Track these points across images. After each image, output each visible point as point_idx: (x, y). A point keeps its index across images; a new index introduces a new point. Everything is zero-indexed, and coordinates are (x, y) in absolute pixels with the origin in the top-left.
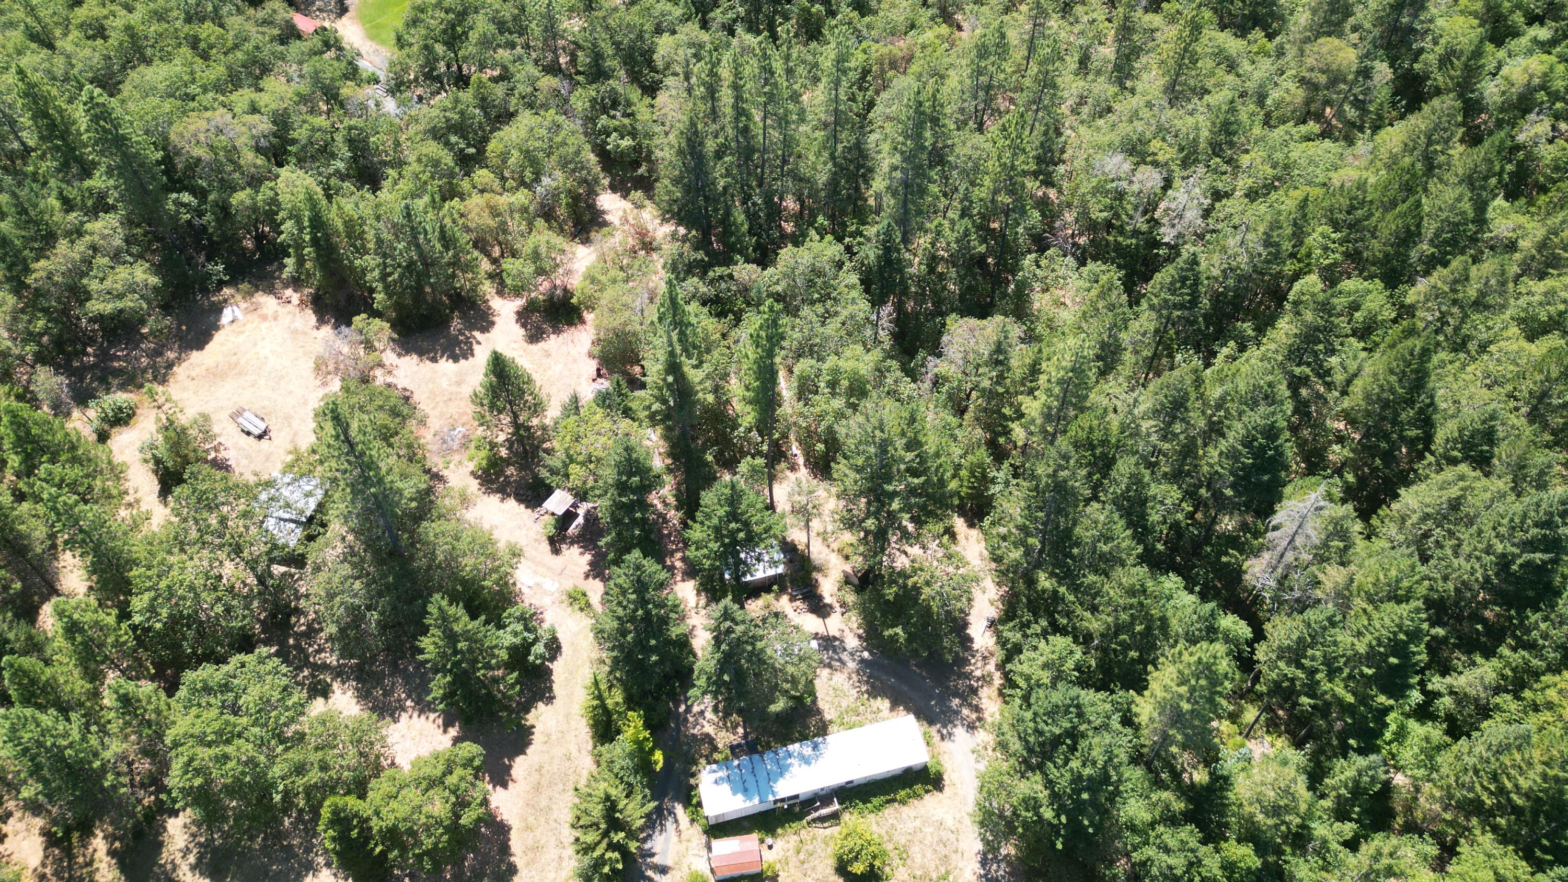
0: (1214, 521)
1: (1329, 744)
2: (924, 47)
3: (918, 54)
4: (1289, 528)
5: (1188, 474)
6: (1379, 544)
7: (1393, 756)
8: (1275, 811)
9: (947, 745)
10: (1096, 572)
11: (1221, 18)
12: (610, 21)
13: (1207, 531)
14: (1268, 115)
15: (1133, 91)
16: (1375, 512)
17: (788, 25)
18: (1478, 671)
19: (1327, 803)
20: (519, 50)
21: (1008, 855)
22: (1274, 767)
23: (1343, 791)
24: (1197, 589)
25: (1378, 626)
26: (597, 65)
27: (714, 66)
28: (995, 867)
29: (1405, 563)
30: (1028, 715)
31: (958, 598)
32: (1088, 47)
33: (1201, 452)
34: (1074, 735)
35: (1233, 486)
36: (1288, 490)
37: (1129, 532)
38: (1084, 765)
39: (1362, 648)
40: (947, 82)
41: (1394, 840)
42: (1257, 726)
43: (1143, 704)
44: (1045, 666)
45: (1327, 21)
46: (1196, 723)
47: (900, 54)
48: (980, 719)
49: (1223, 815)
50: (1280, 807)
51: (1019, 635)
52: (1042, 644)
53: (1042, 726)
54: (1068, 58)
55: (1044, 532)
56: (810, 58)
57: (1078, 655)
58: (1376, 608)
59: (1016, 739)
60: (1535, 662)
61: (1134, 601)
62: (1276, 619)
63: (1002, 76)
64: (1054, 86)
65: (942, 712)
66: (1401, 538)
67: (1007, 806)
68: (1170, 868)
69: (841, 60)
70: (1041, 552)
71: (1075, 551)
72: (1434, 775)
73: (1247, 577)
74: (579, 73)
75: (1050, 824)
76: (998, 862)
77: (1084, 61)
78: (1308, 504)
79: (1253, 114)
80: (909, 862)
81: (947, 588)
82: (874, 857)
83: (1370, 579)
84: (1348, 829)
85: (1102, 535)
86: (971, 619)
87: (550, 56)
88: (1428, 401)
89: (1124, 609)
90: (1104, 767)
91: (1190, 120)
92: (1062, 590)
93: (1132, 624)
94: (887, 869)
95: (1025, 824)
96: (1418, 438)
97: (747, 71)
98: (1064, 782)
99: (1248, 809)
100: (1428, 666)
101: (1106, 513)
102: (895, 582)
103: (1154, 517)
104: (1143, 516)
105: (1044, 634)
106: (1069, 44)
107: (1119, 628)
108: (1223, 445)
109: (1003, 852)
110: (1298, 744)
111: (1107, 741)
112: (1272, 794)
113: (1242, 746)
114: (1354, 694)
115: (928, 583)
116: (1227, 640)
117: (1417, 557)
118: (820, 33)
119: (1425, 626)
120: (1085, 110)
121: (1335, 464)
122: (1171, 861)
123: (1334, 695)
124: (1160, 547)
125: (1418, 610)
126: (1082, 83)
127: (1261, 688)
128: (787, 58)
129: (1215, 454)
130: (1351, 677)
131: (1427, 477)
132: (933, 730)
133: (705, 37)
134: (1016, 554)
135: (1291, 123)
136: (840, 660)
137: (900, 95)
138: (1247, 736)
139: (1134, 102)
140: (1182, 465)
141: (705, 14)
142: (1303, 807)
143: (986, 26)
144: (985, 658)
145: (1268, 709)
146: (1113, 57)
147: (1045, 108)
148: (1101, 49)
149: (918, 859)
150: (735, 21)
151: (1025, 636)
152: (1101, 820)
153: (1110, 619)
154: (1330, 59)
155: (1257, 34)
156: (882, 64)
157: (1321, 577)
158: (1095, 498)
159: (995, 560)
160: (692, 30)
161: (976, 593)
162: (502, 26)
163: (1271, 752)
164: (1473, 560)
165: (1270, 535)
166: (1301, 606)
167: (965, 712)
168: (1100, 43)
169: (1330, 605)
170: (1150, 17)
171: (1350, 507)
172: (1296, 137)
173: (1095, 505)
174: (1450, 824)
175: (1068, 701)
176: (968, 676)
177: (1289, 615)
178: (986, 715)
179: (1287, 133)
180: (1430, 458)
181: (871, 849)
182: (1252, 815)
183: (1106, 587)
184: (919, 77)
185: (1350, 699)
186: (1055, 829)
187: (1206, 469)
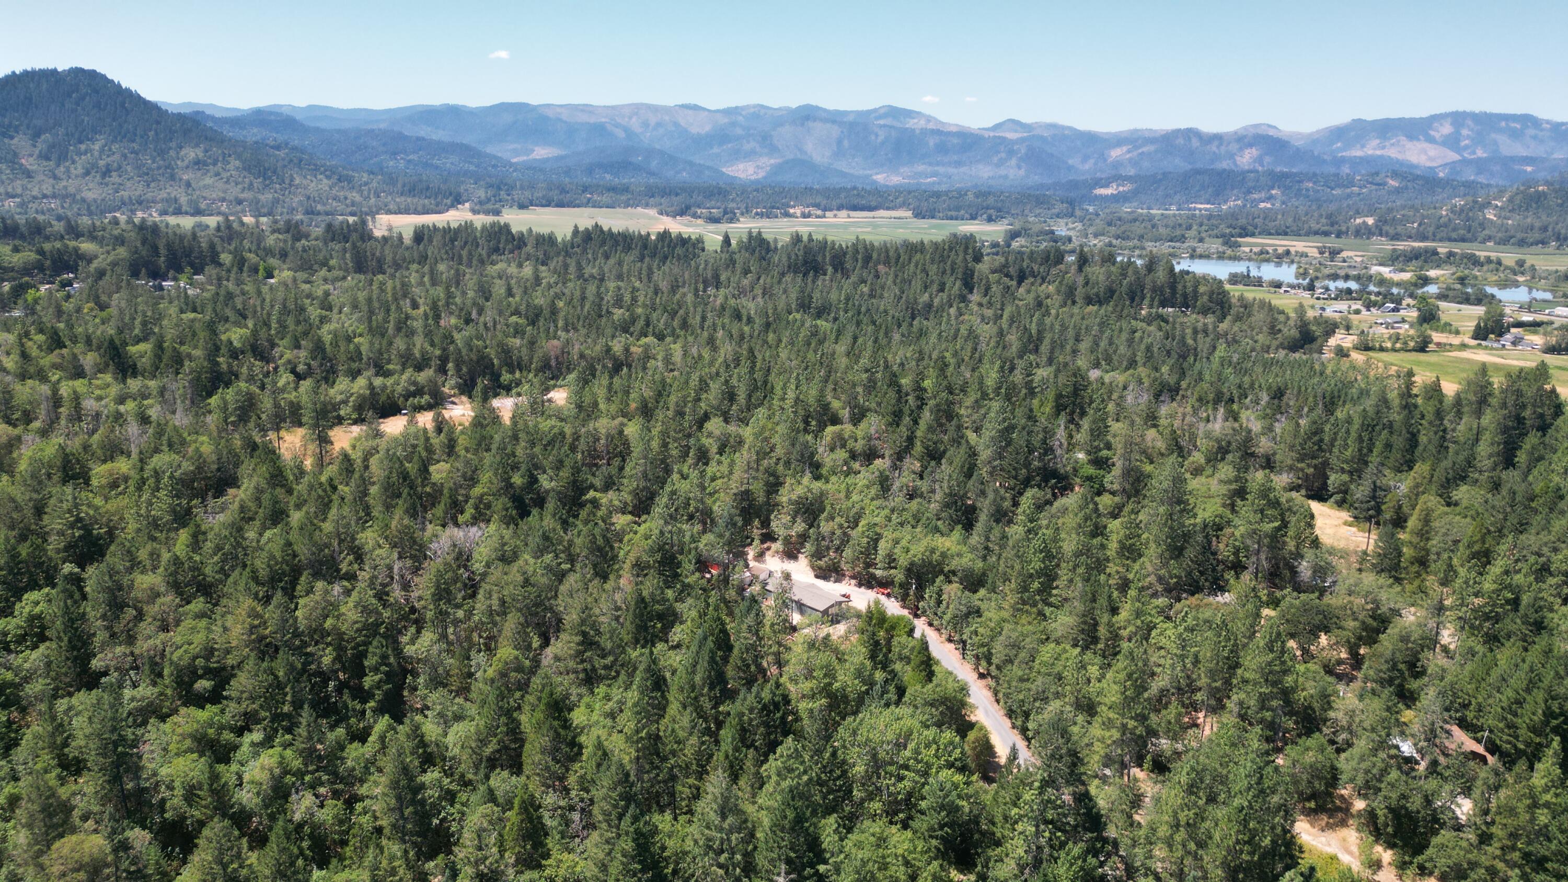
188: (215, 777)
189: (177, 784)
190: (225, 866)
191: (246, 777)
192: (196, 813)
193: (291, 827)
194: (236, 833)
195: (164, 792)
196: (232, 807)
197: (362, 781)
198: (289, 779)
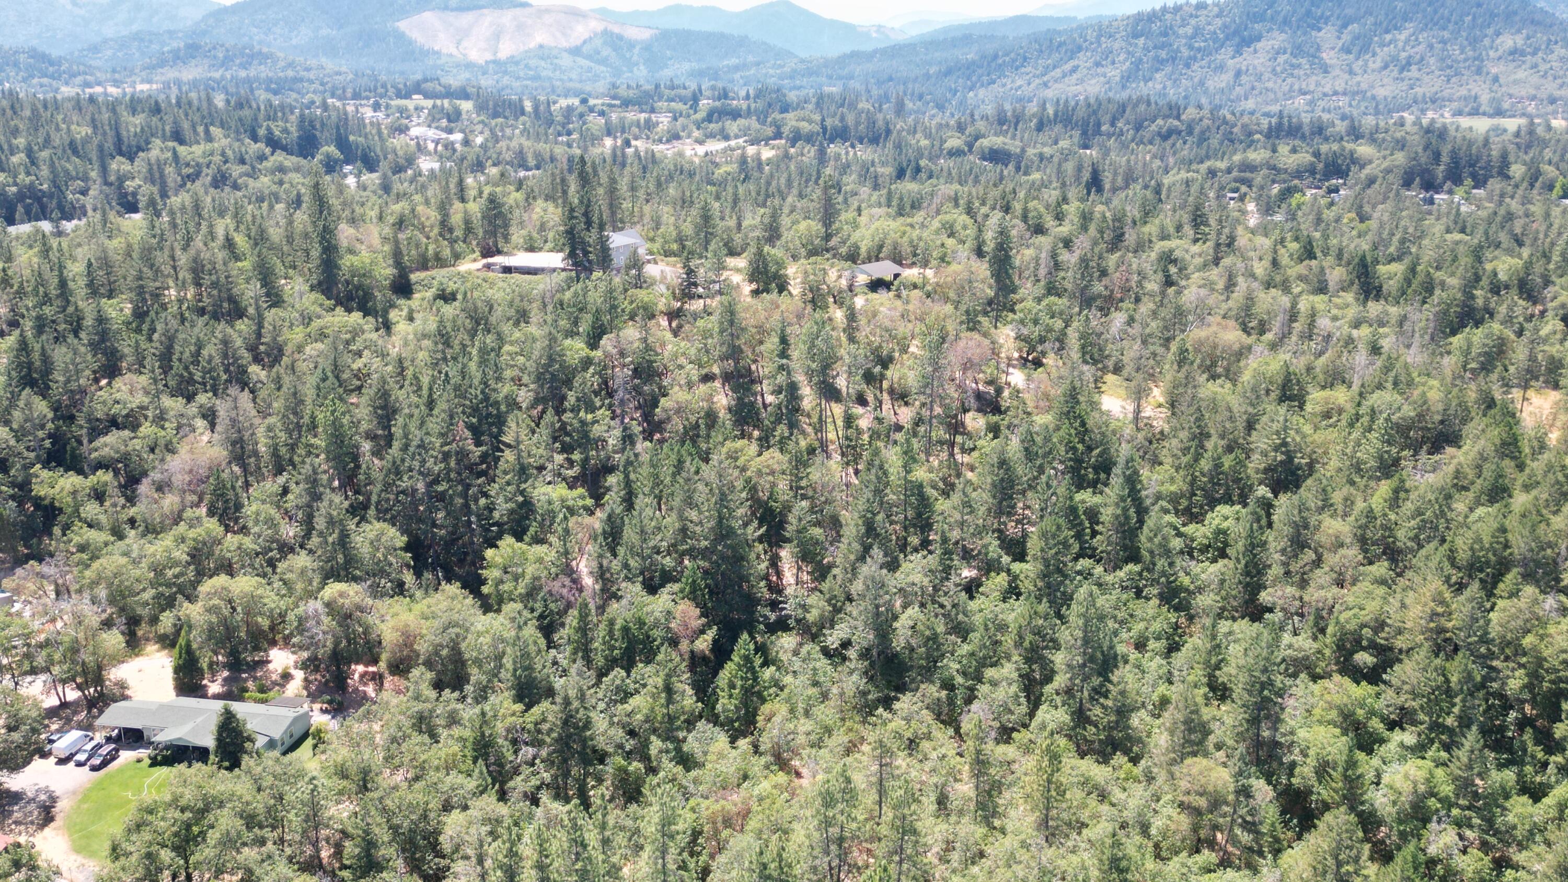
2: (761, 800)
3: (755, 807)
11: (1078, 746)
12: (388, 802)
14: (1157, 846)
15: (1003, 831)
17: (602, 790)
20: (270, 846)
26: (368, 855)
27: (513, 844)
32: (944, 785)
40: (793, 837)
45: (1188, 741)
47: (735, 810)
54: (923, 799)
56: (629, 823)
63: (854, 826)
64: (915, 832)
69: (667, 822)
74: (344, 867)
77: (942, 801)
79: (1140, 847)
87: (309, 851)
91: (1075, 859)
97: (554, 847)
106: (922, 783)
118: (640, 793)
120: (955, 856)
126: (944, 826)
128: (603, 826)
133: (503, 810)
135: (1184, 854)
137: (739, 856)
139: (1009, 843)
141: (503, 784)
143: (828, 771)
146: (972, 794)
147: (909, 858)
148: (958, 786)
150: (539, 788)
154: (1203, 781)
155: (1120, 759)
156: (714, 823)
160: (489, 803)
162: (250, 821)
168: (956, 780)
170: (1002, 749)
172: (1195, 869)
179: (1184, 865)
184: (759, 834)
188: (1351, 764)
189: (1311, 752)
190: (1339, 864)
191: (1386, 779)
192: (1323, 792)
193: (1422, 858)
194: (1360, 834)
195: (1296, 756)
196: (1362, 803)
197: (1522, 847)
198: (1432, 803)
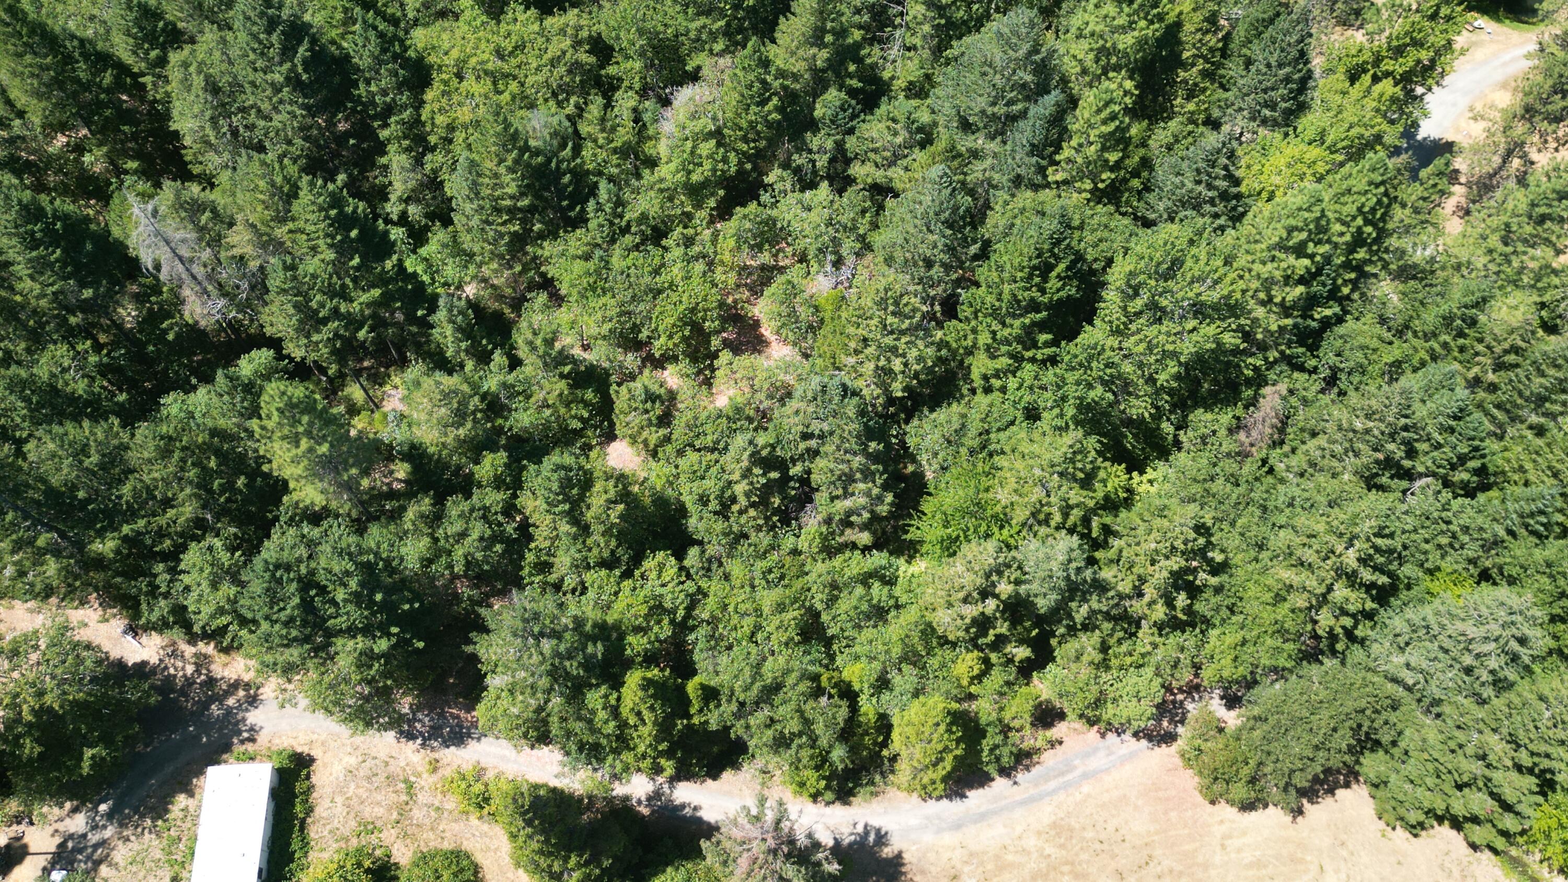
0: (119, 326)
1: (414, 335)
4: (164, 255)
5: (42, 325)
6: (224, 177)
7: (446, 284)
8: (460, 415)
9: (262, 738)
10: (121, 482)
13: (128, 339)
16: (186, 164)
18: (395, 166)
19: (470, 365)
21: (411, 705)
22: (417, 395)
23: (464, 345)
24: (194, 381)
25: (313, 228)
28: (418, 726)
29: (255, 167)
30: (265, 626)
31: (79, 660)
33: (18, 298)
34: (308, 583)
35: (83, 285)
36: (116, 232)
37: (86, 424)
38: (345, 585)
39: (330, 255)
41: (524, 324)
42: (371, 392)
43: (303, 494)
44: (214, 585)
46: (345, 449)
48: (247, 686)
49: (447, 466)
50: (458, 410)
51: (162, 603)
52: (186, 579)
53: (283, 616)
55: (36, 522)
57: (218, 543)
58: (293, 219)
59: (287, 652)
60: (406, 114)
61: (177, 455)
62: (264, 318)
65: (221, 729)
66: (226, 156)
67: (358, 689)
68: (481, 539)
70: (63, 535)
71: (81, 494)
72: (478, 259)
73: (203, 323)
75: (393, 647)
76: (415, 720)
78: (144, 221)
80: (379, 824)
81: (59, 671)
82: (359, 865)
83: (259, 209)
84: (499, 358)
85: (75, 455)
86: (115, 654)
88: (76, 43)
89: (182, 469)
90: (355, 563)
92: (126, 529)
93: (204, 469)
94: (378, 853)
95: (385, 675)
96: (117, 78)
98: (354, 614)
99: (449, 440)
100: (373, 208)
101: (46, 438)
102: (18, 737)
103: (80, 387)
104: (73, 399)
105: (174, 572)
107: (203, 484)
108: (21, 269)
109: (406, 710)
110: (403, 363)
111: (329, 549)
112: (443, 410)
113: (385, 416)
114: (373, 286)
115: (40, 694)
116: (267, 377)
117: (254, 154)
119: (331, 187)
121: (107, 170)
122: (475, 535)
123: (368, 305)
124: (122, 397)
125: (312, 184)
127: (333, 370)
129: (29, 283)
130: (355, 280)
131: (168, 94)
132: (238, 749)
134: (52, 567)
136: (96, 846)
138: (378, 407)
140: (25, 326)
142: (465, 388)
144: (174, 654)
145: (357, 374)
149: (380, 811)
151: (166, 595)
152: (410, 590)
153: (188, 491)
157: (236, 252)
158: (19, 443)
159: (48, 596)
161: (82, 635)
163: (402, 392)
164: (281, 107)
165: (163, 276)
166: (260, 286)
167: (231, 701)
169: (272, 260)
171: (167, 184)
173: (30, 446)
174: (525, 270)
175: (267, 576)
176: (189, 682)
177: (266, 304)
178: (246, 677)
180: (148, 80)
181: (349, 867)
182: (457, 438)
183: (145, 478)
185: (376, 293)
186: (402, 643)
187: (43, 303)
